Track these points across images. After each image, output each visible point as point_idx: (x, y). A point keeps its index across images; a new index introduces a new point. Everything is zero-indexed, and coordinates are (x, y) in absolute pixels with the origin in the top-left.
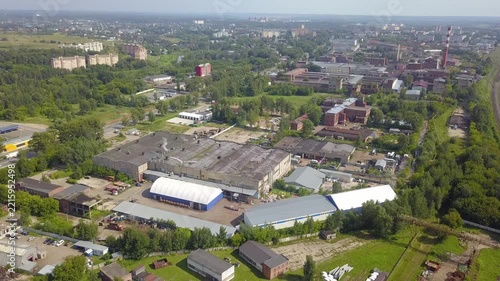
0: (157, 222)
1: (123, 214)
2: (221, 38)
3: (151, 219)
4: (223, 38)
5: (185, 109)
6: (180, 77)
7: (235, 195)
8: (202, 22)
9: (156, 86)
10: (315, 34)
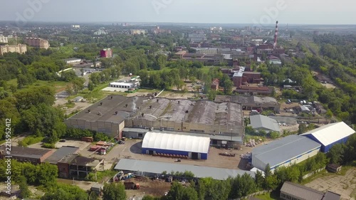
0: (172, 175)
1: (129, 171)
2: (101, 36)
3: (164, 173)
4: (102, 35)
5: (111, 80)
6: (87, 59)
7: (223, 142)
8: (78, 26)
9: (71, 66)
10: (170, 32)
